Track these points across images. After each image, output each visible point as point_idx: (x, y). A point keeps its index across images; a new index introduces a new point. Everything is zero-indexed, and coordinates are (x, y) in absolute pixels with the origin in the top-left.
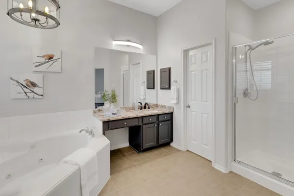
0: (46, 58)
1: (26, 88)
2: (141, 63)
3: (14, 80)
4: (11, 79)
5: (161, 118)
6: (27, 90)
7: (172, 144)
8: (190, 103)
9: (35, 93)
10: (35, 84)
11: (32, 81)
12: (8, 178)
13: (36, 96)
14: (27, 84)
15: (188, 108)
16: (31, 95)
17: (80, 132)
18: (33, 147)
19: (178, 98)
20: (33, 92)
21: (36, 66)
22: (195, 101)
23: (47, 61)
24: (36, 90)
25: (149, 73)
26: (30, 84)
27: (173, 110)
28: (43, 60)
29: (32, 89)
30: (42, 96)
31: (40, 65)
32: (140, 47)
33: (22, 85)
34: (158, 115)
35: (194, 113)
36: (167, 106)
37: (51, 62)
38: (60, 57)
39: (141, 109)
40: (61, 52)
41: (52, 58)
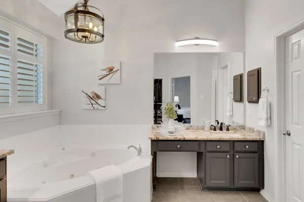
0: (107, 70)
1: (93, 99)
2: (228, 66)
3: (84, 92)
4: (83, 91)
5: (238, 147)
6: (93, 102)
7: (262, 192)
8: (290, 128)
9: (99, 105)
10: (99, 96)
11: (97, 93)
12: (71, 178)
13: (100, 107)
14: (93, 96)
15: (287, 136)
16: (96, 106)
17: (128, 148)
18: (93, 154)
19: (270, 118)
20: (98, 104)
21: (100, 79)
22: (298, 124)
23: (108, 73)
24: (100, 101)
25: (235, 78)
26: (95, 96)
27: (264, 138)
28: (105, 73)
29: (97, 101)
30: (104, 107)
31: (103, 78)
32: (215, 43)
33: (90, 96)
34: (234, 141)
35: (298, 147)
36: (255, 130)
37: (111, 75)
38: (119, 68)
39: (215, 129)
40: (121, 63)
41: (112, 70)
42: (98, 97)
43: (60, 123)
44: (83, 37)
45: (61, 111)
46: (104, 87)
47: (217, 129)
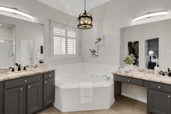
0: (98, 39)
4: (89, 49)
14: (93, 51)
16: (94, 55)
17: (103, 76)
21: (95, 44)
30: (97, 56)
31: (97, 43)
37: (100, 41)
38: (103, 38)
39: (164, 75)
40: (104, 35)
41: (100, 39)
42: (95, 51)
43: (83, 62)
44: (84, 27)
45: (83, 57)
46: (97, 47)
47: (165, 74)
